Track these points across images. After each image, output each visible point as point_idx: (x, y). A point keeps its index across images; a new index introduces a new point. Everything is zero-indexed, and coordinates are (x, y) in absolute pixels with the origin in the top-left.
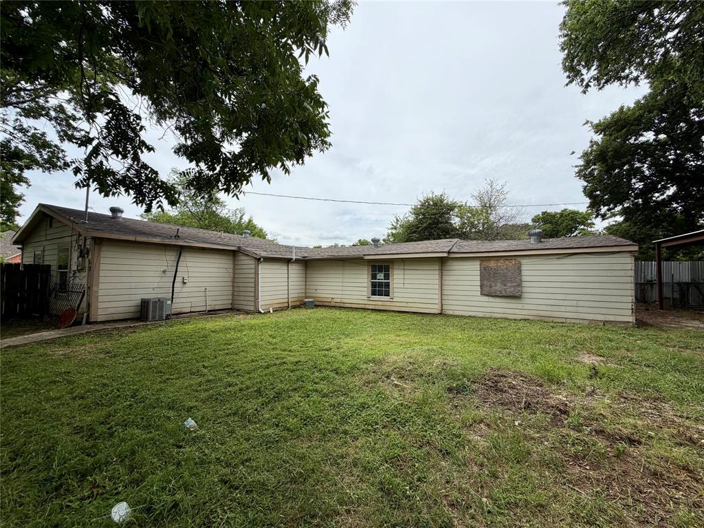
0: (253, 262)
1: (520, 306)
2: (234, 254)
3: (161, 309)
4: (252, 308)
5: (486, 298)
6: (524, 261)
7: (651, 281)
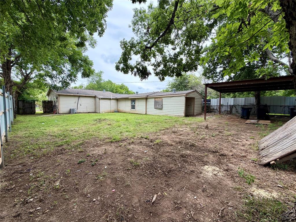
0: (98, 99)
1: (162, 112)
2: (95, 97)
3: (74, 111)
4: (99, 112)
5: (155, 110)
6: (163, 98)
7: (222, 105)
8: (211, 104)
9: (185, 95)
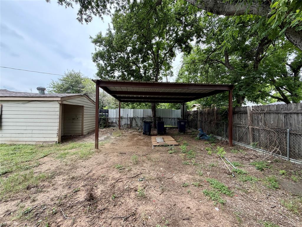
6: (5, 104)
7: (122, 117)
8: (109, 116)
9: (59, 99)
